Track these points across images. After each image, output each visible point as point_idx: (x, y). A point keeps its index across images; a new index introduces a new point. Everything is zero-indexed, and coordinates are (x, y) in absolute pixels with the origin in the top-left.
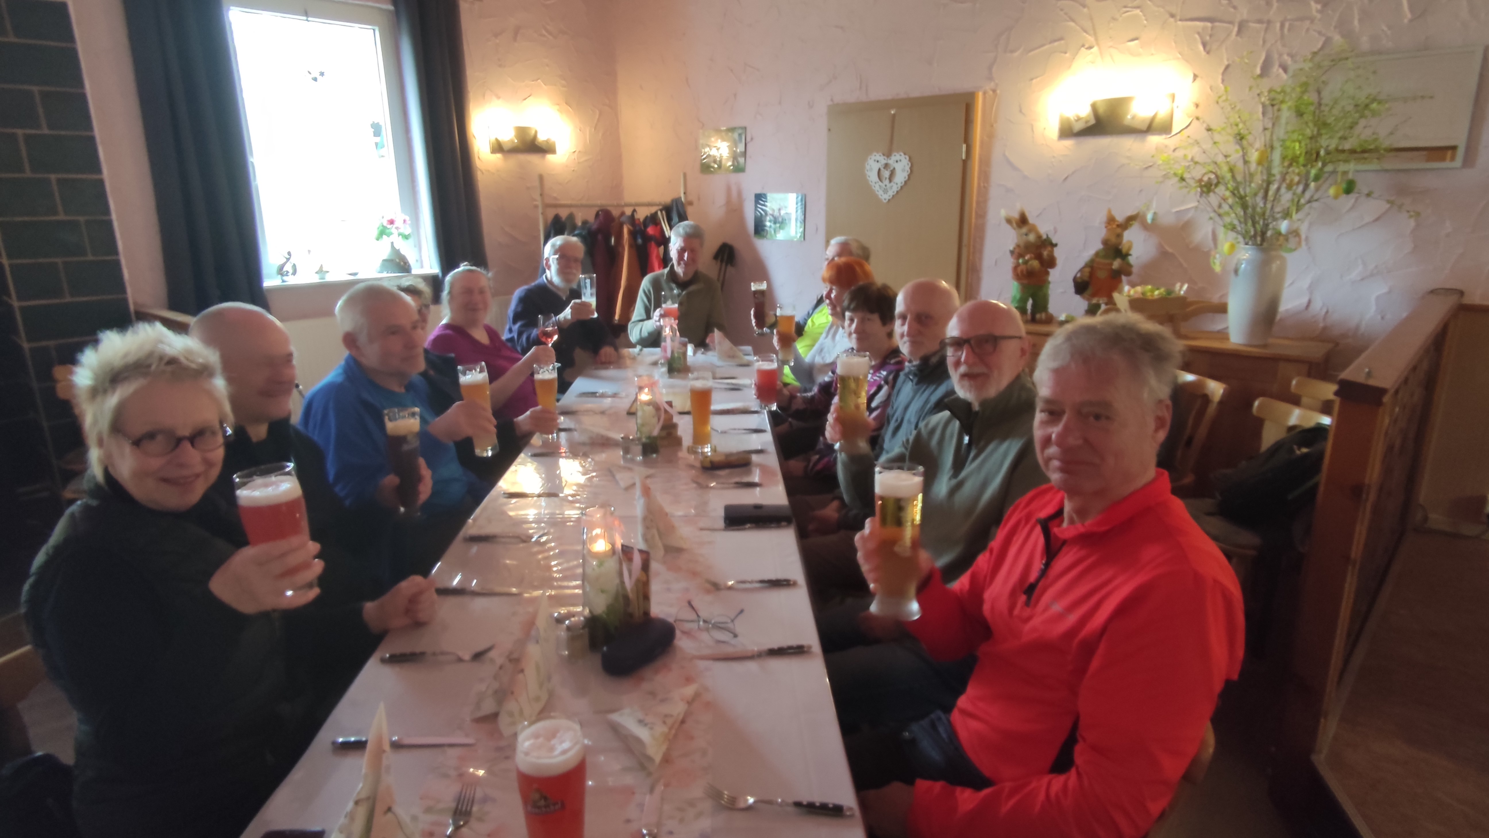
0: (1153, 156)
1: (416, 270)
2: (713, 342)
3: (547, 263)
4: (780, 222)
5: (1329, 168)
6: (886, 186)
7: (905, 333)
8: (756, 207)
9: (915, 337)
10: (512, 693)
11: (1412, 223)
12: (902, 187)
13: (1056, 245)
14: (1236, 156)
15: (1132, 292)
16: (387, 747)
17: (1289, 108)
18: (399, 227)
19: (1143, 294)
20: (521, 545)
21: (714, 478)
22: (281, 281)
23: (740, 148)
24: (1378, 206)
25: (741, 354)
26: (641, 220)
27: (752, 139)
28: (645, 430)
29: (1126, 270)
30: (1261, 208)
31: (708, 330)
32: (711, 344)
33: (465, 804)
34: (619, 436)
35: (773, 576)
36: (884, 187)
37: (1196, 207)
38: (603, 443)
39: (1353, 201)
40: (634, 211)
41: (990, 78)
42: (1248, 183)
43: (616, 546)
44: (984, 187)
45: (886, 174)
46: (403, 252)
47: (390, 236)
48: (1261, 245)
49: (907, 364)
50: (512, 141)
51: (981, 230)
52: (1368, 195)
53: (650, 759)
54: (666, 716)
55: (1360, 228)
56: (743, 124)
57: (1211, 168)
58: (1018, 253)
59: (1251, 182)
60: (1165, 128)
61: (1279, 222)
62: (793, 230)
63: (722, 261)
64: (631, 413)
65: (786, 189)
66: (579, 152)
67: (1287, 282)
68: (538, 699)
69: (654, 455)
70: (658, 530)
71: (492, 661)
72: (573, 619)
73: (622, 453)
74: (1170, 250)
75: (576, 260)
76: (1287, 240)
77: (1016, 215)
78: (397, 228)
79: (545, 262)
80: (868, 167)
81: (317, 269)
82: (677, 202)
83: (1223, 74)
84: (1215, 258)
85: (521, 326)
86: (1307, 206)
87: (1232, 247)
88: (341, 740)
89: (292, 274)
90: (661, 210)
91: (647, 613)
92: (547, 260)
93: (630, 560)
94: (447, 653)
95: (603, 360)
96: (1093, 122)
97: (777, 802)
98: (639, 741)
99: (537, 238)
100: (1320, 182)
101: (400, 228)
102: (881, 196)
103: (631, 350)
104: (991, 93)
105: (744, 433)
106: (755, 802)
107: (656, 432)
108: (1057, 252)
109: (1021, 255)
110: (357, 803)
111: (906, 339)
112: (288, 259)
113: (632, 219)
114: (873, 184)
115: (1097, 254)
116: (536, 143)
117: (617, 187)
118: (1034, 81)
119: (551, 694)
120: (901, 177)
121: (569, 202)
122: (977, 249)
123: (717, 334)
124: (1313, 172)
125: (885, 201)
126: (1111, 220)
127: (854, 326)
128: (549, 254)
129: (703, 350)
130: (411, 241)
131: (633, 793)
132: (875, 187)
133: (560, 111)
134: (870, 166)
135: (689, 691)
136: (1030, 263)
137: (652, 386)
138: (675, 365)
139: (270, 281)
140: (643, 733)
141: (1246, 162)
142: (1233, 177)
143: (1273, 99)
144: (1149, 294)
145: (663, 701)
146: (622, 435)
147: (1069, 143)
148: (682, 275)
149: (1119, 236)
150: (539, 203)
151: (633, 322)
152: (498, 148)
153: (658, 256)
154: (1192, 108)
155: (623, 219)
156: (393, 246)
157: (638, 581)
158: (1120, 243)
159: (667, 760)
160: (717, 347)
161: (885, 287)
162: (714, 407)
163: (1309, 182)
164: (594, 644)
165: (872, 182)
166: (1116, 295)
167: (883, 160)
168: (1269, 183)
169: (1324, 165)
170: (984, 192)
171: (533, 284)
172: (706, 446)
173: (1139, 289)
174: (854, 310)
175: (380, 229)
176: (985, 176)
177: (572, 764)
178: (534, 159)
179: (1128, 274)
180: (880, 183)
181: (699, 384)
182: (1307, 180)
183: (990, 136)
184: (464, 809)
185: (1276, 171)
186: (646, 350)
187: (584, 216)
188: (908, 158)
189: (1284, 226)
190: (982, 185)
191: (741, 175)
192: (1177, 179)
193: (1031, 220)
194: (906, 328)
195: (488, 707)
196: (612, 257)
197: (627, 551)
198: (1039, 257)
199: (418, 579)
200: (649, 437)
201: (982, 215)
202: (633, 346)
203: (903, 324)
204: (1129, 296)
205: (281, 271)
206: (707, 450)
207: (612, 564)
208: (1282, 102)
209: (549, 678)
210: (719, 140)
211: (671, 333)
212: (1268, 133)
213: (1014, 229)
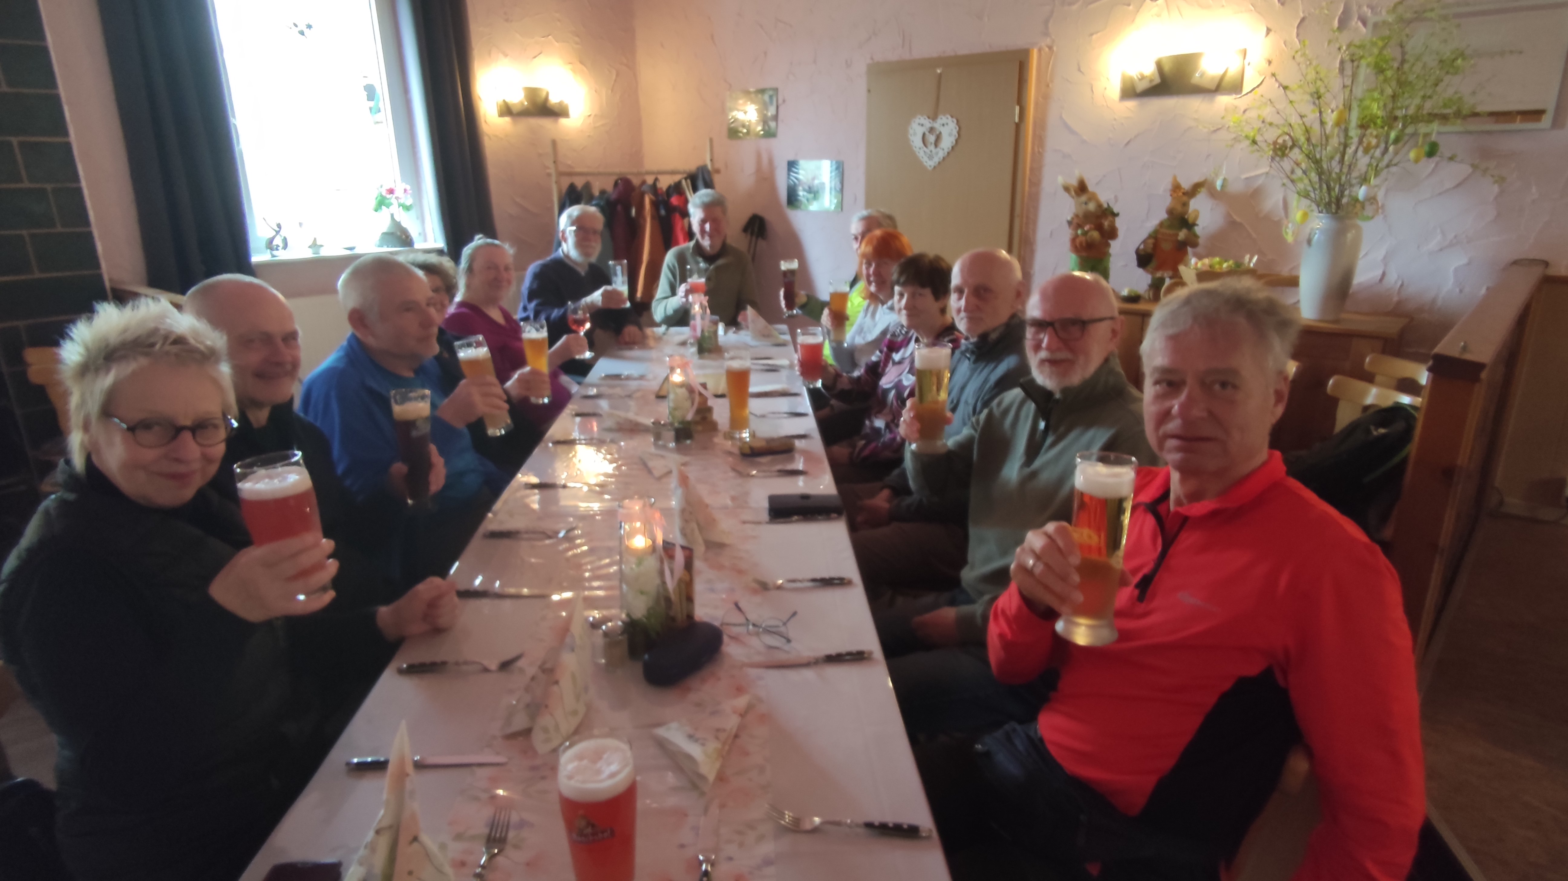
0: (1223, 118)
1: (418, 245)
2: (745, 319)
3: (563, 236)
4: (814, 192)
5: (1410, 130)
6: (931, 151)
7: (963, 308)
8: (789, 175)
9: (973, 312)
10: (546, 706)
11: (1496, 189)
12: (948, 153)
13: (1117, 215)
14: (1312, 116)
15: (1199, 265)
16: (410, 769)
17: (1368, 65)
18: (400, 197)
19: (1211, 266)
20: (548, 542)
21: (755, 465)
22: (270, 256)
23: (771, 112)
24: (1462, 170)
25: (776, 333)
26: (664, 189)
27: (784, 101)
28: (678, 414)
29: (1192, 242)
30: (1336, 173)
31: (739, 307)
32: (743, 323)
33: (499, 830)
34: (649, 421)
35: (826, 575)
36: (929, 153)
37: (1267, 173)
38: (632, 429)
39: (1433, 165)
40: (656, 180)
41: (1046, 34)
42: (1324, 147)
43: (657, 542)
44: (1039, 152)
45: (932, 138)
46: (404, 225)
47: (390, 207)
48: (1336, 212)
49: (963, 341)
50: (522, 103)
51: (1035, 198)
52: (1451, 159)
53: (702, 777)
54: (718, 730)
55: (1440, 194)
56: (774, 85)
57: (1286, 130)
58: (1076, 223)
59: (1326, 145)
60: (1236, 87)
61: (1355, 189)
62: (828, 201)
63: (752, 234)
64: (661, 397)
65: (819, 155)
66: (595, 116)
67: (1362, 254)
68: (575, 713)
69: (688, 442)
70: (698, 525)
71: (522, 671)
72: (610, 624)
73: (653, 440)
74: (1238, 219)
75: (595, 232)
76: (1363, 208)
77: (1074, 182)
78: (397, 198)
79: (561, 235)
80: (911, 131)
81: (310, 243)
82: (703, 169)
83: (1298, 27)
84: (1287, 227)
85: (537, 305)
86: (1385, 171)
87: (1305, 215)
88: (355, 760)
89: (282, 249)
90: (686, 179)
91: (690, 617)
92: (564, 232)
93: (671, 557)
94: (474, 663)
95: (627, 339)
96: (1157, 80)
97: (846, 824)
98: (689, 757)
99: (551, 209)
100: (1400, 144)
101: (400, 199)
102: (926, 162)
103: (656, 329)
104: (1047, 49)
105: (785, 418)
106: (822, 823)
107: (690, 417)
108: (1119, 223)
109: (1079, 226)
110: (378, 832)
111: (963, 314)
112: (278, 232)
113: (654, 188)
114: (916, 150)
115: (1161, 224)
116: (548, 105)
117: (637, 155)
118: (1094, 37)
119: (589, 707)
120: (947, 142)
121: (585, 170)
122: (1031, 221)
123: (750, 311)
124: (1393, 135)
125: (930, 169)
126: (1176, 187)
127: (904, 301)
128: (566, 226)
129: (734, 329)
130: (413, 213)
131: (686, 815)
132: (919, 152)
133: (574, 71)
134: (915, 130)
135: (742, 702)
136: (1090, 234)
137: (684, 367)
138: (705, 345)
139: (258, 256)
140: (694, 750)
141: (1322, 123)
142: (1308, 140)
143: (1353, 55)
144: (1217, 266)
145: (714, 713)
146: (652, 420)
147: (1131, 104)
148: (708, 248)
149: (1185, 205)
150: (552, 171)
151: (657, 300)
152: (507, 110)
153: (683, 228)
154: (1264, 64)
155: (644, 188)
156: (394, 219)
157: (680, 581)
158: (1186, 212)
159: (721, 778)
160: (751, 325)
161: (938, 259)
162: (753, 389)
163: (1388, 146)
164: (634, 651)
165: (916, 147)
166: (1182, 268)
167: (928, 123)
168: (1346, 146)
169: (1404, 127)
170: (1038, 158)
171: (548, 258)
172: (745, 431)
173: (1206, 261)
174: (903, 285)
175: (378, 199)
176: (1040, 140)
177: (621, 789)
178: (546, 123)
179: (1195, 245)
180: (925, 148)
181: (736, 365)
182: (1387, 143)
183: (1045, 97)
184: (498, 835)
185: (1354, 133)
186: (674, 329)
187: (601, 185)
188: (955, 121)
189: (1362, 192)
190: (1036, 149)
191: (772, 142)
192: (1248, 142)
193: (1091, 187)
194: (963, 302)
195: (520, 722)
196: (634, 230)
197: (668, 548)
198: (1099, 228)
199: (436, 580)
200: (683, 422)
201: (1036, 183)
202: (658, 325)
203: (960, 299)
204: (1196, 269)
205: (270, 245)
206: (746, 435)
207: (652, 563)
208: (1362, 57)
209: (586, 689)
210: (749, 103)
211: (701, 311)
212: (1347, 91)
213: (1073, 197)
